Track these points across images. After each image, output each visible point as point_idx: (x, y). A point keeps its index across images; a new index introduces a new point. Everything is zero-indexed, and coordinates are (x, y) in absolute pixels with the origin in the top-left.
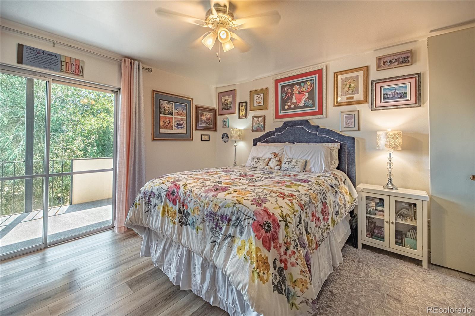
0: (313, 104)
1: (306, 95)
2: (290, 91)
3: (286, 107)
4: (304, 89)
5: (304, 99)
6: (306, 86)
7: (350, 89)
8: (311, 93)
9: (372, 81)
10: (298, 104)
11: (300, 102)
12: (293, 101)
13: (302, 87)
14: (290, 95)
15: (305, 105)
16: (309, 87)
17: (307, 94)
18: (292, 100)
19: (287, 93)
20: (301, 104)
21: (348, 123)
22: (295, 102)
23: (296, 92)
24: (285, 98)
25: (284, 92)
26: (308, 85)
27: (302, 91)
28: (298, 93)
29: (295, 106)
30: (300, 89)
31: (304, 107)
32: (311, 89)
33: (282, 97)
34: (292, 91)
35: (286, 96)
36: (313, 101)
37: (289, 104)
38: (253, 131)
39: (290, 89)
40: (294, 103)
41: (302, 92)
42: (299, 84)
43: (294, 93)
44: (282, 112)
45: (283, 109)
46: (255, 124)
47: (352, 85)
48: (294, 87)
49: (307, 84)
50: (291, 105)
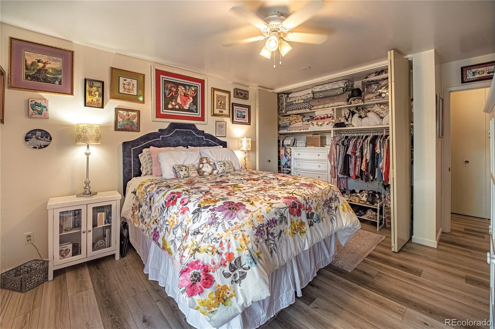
0: (197, 110)
1: (190, 100)
2: (174, 89)
3: (170, 106)
4: (189, 93)
5: (189, 103)
6: (190, 90)
7: (221, 104)
8: (195, 98)
9: (232, 103)
10: (183, 106)
11: (185, 104)
12: (178, 102)
13: (187, 90)
14: (175, 94)
15: (190, 109)
16: (193, 92)
17: (191, 98)
18: (176, 100)
19: (171, 91)
20: (186, 107)
21: (220, 131)
22: (180, 103)
23: (181, 93)
24: (168, 95)
25: (167, 88)
26: (193, 91)
27: (187, 94)
28: (183, 94)
29: (179, 107)
30: (185, 91)
31: (188, 110)
32: (196, 94)
33: (165, 93)
34: (177, 91)
35: (169, 94)
36: (197, 107)
37: (173, 103)
38: (116, 129)
39: (175, 87)
40: (178, 104)
41: (188, 96)
42: (184, 85)
43: (179, 93)
44: (164, 111)
45: (166, 108)
46: (120, 120)
47: (223, 102)
48: (179, 87)
49: (192, 89)
50: (175, 106)
